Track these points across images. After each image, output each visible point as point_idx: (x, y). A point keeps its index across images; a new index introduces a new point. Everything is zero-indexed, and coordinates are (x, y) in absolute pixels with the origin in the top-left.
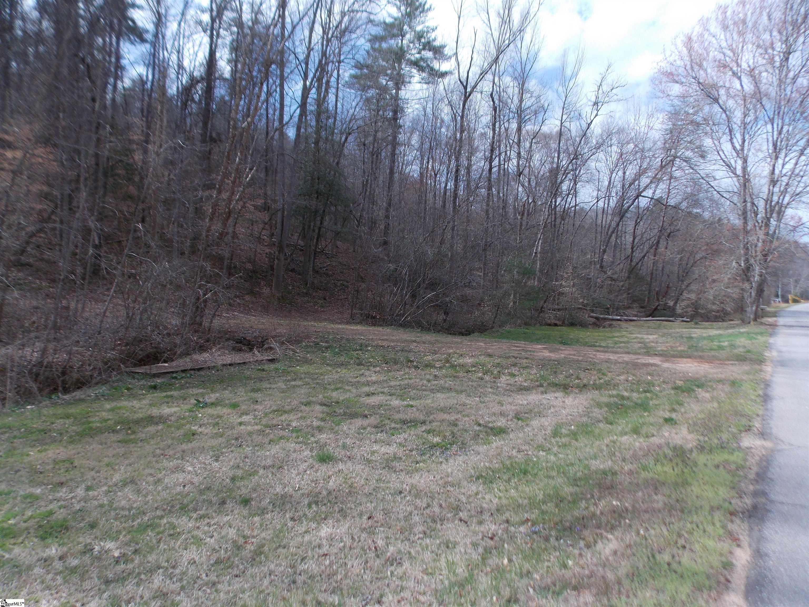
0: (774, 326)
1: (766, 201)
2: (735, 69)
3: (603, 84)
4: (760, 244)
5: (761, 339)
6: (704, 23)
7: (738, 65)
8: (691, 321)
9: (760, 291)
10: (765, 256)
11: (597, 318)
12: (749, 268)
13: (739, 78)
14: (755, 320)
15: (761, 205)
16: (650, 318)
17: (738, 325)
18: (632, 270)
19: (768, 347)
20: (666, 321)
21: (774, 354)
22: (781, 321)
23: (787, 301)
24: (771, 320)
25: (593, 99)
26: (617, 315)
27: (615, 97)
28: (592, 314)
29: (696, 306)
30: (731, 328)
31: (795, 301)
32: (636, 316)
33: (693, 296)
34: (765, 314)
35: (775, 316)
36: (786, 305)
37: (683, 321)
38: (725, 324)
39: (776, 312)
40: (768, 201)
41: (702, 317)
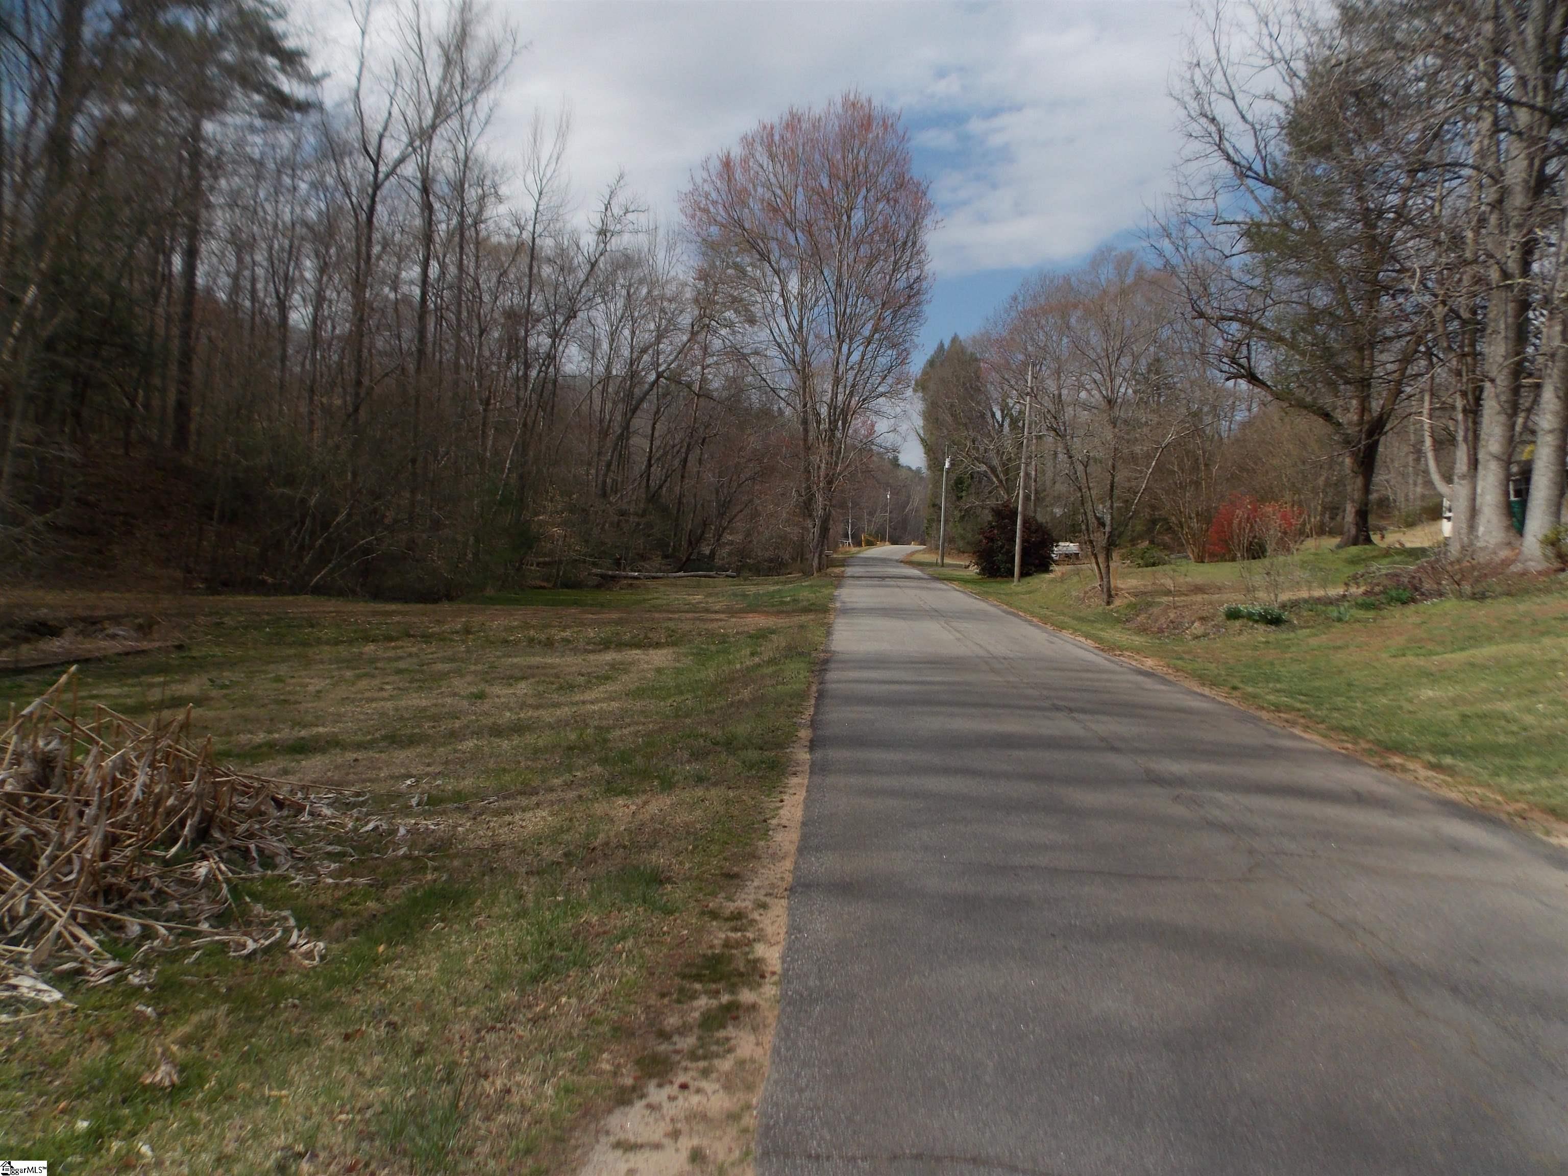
0: (841, 577)
1: (830, 408)
2: (788, 215)
3: (613, 203)
4: (823, 466)
5: (826, 591)
6: (748, 142)
7: (793, 213)
8: (738, 576)
9: (824, 530)
10: (830, 483)
11: (603, 576)
12: (811, 498)
13: (794, 231)
14: (819, 569)
15: (824, 411)
16: (682, 574)
17: (798, 578)
18: (653, 498)
19: (832, 599)
20: (705, 576)
21: (838, 605)
22: (849, 571)
23: (859, 544)
24: (837, 570)
25: (599, 225)
26: (632, 570)
27: (631, 226)
28: (594, 570)
29: (742, 553)
30: (791, 582)
31: (870, 544)
32: (660, 571)
33: (738, 538)
34: (833, 563)
35: (844, 566)
36: (857, 549)
37: (727, 576)
38: (782, 578)
39: (844, 560)
40: (832, 406)
41: (750, 570)
